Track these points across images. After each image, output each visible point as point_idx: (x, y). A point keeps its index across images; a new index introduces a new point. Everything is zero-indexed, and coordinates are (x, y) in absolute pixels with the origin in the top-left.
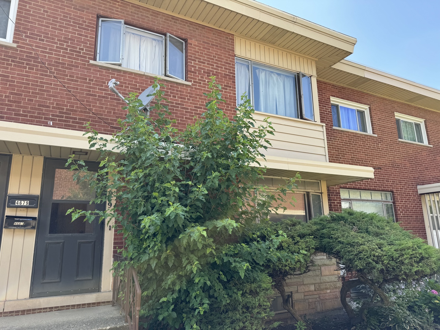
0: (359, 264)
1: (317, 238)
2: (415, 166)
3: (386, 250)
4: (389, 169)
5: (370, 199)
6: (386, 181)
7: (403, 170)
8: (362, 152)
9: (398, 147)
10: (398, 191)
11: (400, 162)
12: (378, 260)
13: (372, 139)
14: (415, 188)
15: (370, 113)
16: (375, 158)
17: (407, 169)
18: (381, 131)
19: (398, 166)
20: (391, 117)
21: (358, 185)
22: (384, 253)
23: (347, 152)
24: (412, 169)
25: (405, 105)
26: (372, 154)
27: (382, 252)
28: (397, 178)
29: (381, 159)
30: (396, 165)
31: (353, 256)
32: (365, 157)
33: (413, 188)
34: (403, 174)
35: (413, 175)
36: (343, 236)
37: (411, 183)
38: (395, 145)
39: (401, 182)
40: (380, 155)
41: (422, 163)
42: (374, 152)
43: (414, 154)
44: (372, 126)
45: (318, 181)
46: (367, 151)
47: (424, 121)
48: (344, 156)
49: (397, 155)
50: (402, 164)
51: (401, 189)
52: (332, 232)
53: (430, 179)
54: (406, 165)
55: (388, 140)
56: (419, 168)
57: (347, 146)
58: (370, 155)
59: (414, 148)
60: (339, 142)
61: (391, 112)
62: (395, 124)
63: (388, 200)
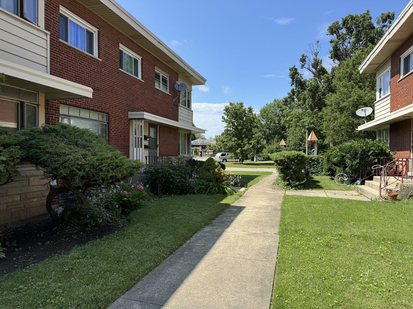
0: (63, 172)
1: (24, 148)
2: (129, 95)
3: (89, 159)
4: (108, 93)
5: (88, 117)
6: (104, 104)
7: (119, 97)
8: (86, 73)
9: (118, 76)
10: (113, 114)
11: (118, 89)
12: (81, 167)
13: (97, 62)
14: (126, 113)
15: (99, 37)
16: (97, 81)
17: (122, 96)
18: (106, 57)
19: (116, 92)
20: (116, 47)
21: (78, 103)
22: (87, 162)
23: (71, 69)
24: (126, 97)
25: (129, 39)
26: (95, 76)
27: (85, 162)
28: (114, 102)
29: (102, 83)
30: (114, 91)
31: (59, 165)
32: (89, 78)
33: (125, 113)
34: (119, 100)
35: (126, 103)
36: (52, 147)
37: (124, 109)
38: (116, 73)
39: (116, 107)
40: (102, 79)
41: (134, 94)
42: (97, 75)
43: (129, 85)
44: (99, 50)
45: (36, 92)
46: (91, 73)
47: (141, 59)
48: (68, 73)
49: (116, 83)
50: (119, 91)
51: (115, 112)
52: (41, 143)
53: (138, 108)
54: (122, 92)
55: (111, 67)
56: (131, 98)
57: (72, 63)
58: (93, 77)
59: (130, 80)
60: (65, 57)
61: (117, 42)
62: (118, 54)
63: (104, 121)
